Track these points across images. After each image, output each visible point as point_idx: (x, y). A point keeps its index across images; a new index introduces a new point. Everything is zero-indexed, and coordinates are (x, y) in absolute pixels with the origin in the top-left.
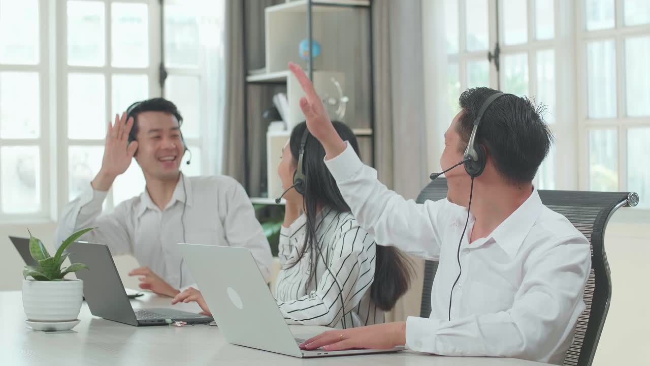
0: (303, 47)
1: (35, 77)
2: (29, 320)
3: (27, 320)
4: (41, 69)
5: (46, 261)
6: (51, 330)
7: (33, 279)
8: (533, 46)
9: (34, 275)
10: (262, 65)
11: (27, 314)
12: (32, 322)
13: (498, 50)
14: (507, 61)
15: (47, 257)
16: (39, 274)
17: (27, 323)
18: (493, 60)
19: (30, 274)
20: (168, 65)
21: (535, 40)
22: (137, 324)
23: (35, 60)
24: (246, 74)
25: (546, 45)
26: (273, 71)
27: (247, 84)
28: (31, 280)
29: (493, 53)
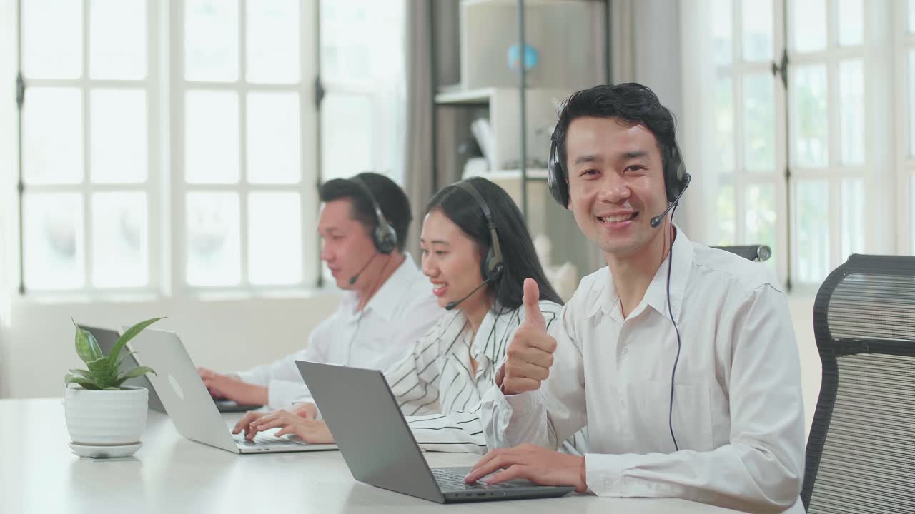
0: (513, 55)
1: (140, 96)
2: (74, 443)
3: (72, 443)
4: (148, 85)
5: (97, 363)
6: (102, 457)
7: (79, 386)
8: (833, 55)
9: (82, 381)
10: (456, 79)
11: (72, 435)
12: (79, 446)
13: (785, 60)
14: (798, 75)
15: (99, 357)
16: (88, 380)
17: (71, 447)
18: (779, 75)
19: (74, 381)
20: (327, 79)
21: (838, 46)
22: (443, 500)
23: (140, 74)
24: (435, 91)
25: (853, 53)
26: (472, 87)
27: (436, 106)
28: (77, 389)
29: (779, 64)
